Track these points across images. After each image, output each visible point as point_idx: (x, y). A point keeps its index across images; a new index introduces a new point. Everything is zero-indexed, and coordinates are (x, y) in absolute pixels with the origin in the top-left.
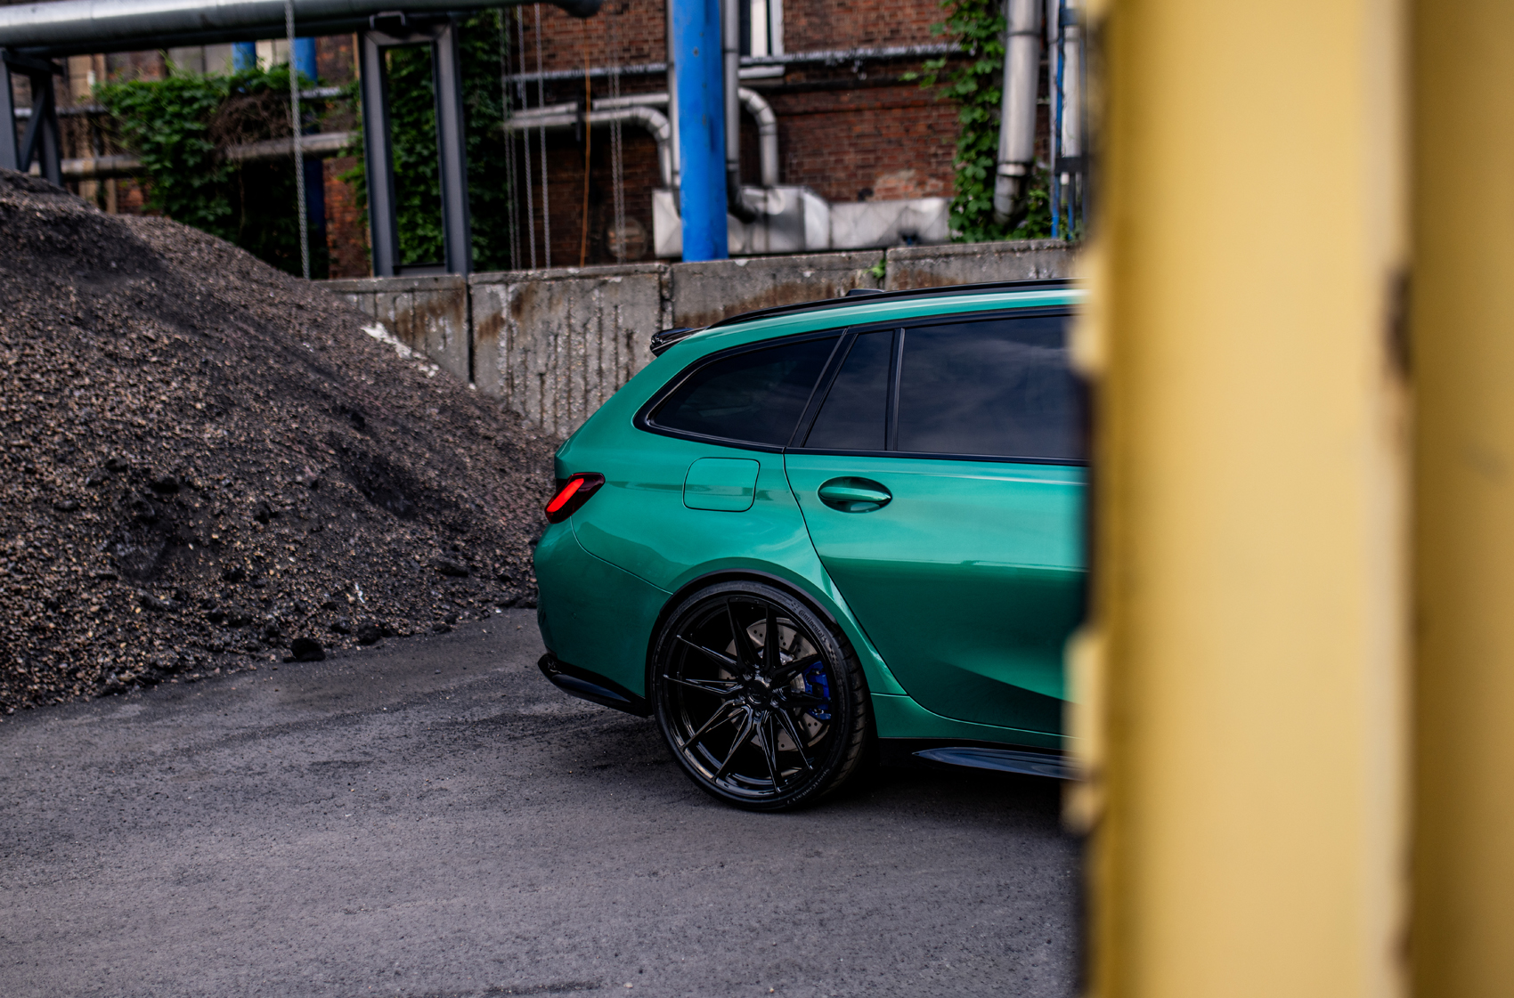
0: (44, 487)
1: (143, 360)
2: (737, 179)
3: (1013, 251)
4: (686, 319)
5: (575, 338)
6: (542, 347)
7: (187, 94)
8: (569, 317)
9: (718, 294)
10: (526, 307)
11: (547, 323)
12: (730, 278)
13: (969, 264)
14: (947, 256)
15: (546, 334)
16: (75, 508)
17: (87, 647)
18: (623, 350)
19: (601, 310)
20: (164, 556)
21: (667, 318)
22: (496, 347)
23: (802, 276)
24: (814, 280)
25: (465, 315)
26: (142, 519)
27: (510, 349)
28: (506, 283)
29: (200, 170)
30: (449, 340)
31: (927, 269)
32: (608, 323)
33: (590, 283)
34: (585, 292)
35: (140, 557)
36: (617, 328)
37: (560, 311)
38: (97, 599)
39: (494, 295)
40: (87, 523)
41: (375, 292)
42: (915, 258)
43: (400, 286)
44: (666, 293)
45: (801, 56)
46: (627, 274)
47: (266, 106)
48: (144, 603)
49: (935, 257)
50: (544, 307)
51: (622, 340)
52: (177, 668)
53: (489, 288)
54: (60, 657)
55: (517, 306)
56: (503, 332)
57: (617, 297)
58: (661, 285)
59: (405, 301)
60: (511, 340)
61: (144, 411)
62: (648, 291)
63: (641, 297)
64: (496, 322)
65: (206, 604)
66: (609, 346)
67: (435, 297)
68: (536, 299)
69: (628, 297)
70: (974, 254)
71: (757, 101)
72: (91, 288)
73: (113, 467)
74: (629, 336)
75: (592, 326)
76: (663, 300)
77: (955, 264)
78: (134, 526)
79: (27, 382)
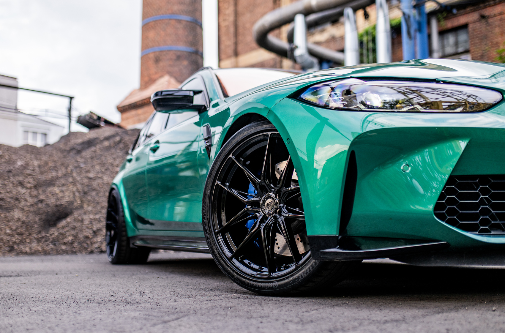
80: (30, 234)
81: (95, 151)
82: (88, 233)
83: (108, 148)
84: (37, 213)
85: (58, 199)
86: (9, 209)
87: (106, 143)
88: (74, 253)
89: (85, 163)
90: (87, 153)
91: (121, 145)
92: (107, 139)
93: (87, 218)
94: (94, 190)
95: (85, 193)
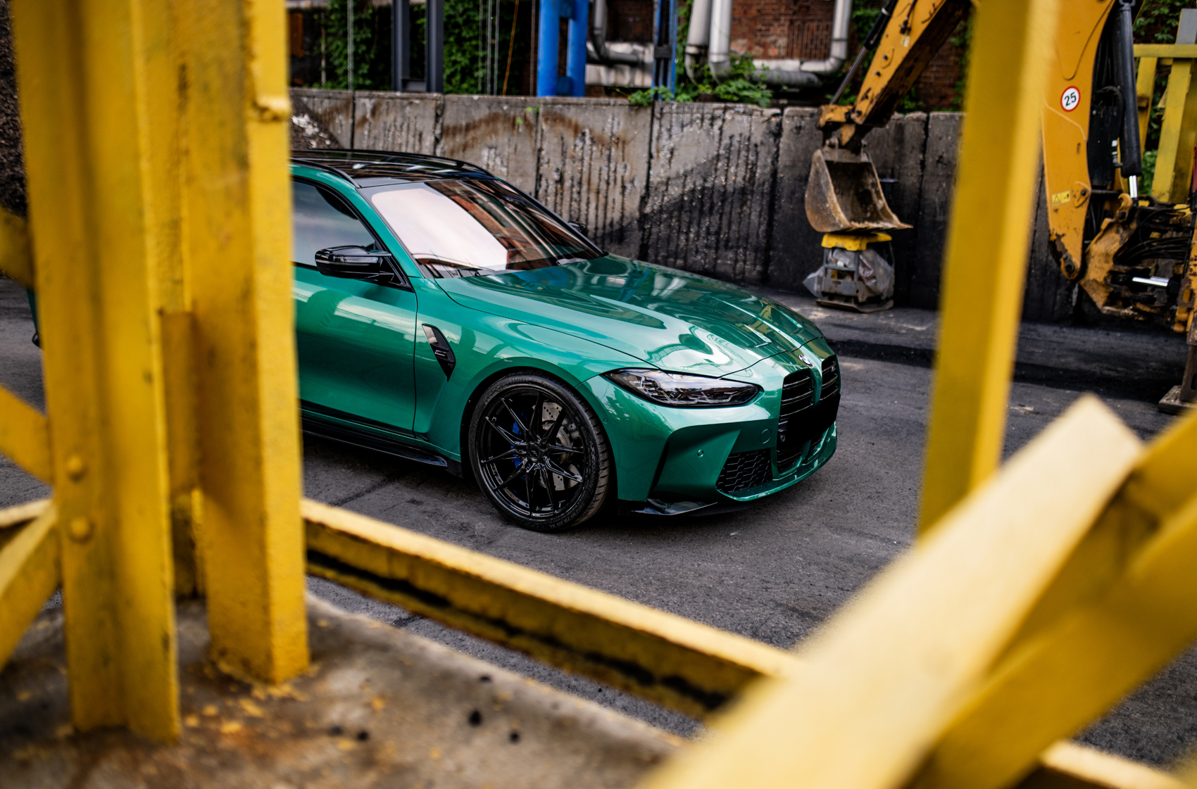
2: (601, 39)
3: (601, 105)
4: (448, 128)
5: (397, 133)
6: (382, 137)
8: (395, 121)
9: (463, 115)
10: (377, 113)
11: (385, 123)
12: (470, 106)
13: (579, 110)
14: (569, 104)
15: (385, 129)
18: (417, 143)
19: (409, 118)
21: (439, 126)
22: (363, 134)
23: (502, 109)
24: (508, 112)
25: (350, 115)
27: (369, 136)
28: (370, 97)
30: (344, 128)
31: (558, 112)
32: (412, 127)
33: (405, 102)
34: (403, 107)
36: (416, 130)
37: (391, 117)
39: (364, 105)
41: (314, 97)
42: (554, 104)
43: (324, 95)
44: (439, 112)
46: (422, 99)
49: (564, 104)
50: (385, 113)
51: (417, 137)
53: (363, 100)
55: (374, 112)
56: (367, 126)
57: (417, 112)
58: (437, 108)
59: (326, 103)
60: (370, 131)
62: (430, 111)
63: (427, 113)
64: (364, 120)
66: (411, 140)
67: (339, 103)
68: (382, 109)
69: (421, 113)
70: (582, 104)
74: (421, 135)
75: (405, 127)
76: (437, 117)
77: (573, 109)
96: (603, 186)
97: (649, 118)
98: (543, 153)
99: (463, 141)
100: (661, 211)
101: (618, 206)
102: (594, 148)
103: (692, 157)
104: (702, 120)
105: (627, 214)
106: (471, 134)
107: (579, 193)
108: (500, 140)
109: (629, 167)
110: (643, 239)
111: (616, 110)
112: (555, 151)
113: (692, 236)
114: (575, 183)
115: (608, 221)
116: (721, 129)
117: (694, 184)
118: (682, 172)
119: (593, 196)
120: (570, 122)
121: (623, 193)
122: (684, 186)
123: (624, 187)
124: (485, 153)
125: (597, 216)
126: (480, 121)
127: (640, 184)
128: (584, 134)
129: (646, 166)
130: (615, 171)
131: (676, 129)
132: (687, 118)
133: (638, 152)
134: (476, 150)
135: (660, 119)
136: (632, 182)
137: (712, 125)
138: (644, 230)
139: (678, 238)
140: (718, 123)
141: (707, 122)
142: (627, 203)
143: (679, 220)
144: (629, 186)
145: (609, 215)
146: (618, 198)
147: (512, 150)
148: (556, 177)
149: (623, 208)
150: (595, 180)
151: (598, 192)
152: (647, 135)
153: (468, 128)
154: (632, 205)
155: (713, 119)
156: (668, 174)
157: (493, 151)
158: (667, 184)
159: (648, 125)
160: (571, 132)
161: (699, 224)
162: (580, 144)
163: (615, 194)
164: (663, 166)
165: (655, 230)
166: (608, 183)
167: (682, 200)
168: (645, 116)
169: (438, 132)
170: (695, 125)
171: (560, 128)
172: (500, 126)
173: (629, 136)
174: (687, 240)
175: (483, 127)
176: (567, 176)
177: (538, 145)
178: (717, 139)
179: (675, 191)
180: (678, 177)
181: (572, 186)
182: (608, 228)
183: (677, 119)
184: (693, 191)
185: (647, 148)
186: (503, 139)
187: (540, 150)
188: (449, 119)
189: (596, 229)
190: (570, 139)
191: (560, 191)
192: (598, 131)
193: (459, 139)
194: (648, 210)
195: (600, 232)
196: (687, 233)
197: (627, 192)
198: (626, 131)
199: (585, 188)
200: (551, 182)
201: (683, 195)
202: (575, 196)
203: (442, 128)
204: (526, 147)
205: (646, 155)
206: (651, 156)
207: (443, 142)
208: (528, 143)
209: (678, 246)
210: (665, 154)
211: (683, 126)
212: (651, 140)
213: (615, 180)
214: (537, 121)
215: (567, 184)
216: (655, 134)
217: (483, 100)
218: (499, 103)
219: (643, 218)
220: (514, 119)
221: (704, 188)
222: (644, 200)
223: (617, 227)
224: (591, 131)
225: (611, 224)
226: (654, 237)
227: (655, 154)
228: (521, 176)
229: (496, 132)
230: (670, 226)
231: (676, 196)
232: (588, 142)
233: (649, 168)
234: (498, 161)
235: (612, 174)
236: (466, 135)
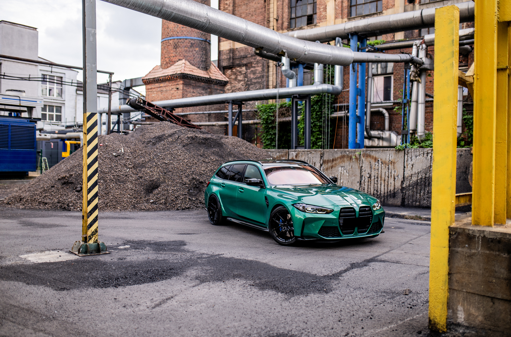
0: (182, 180)
1: (209, 162)
2: (369, 130)
4: (325, 161)
7: (271, 107)
9: (331, 156)
12: (334, 153)
16: (185, 184)
17: (178, 204)
19: (310, 158)
20: (198, 193)
21: (322, 160)
23: (346, 153)
24: (348, 154)
26: (196, 187)
28: (295, 151)
29: (271, 123)
31: (368, 153)
32: (311, 161)
33: (309, 152)
34: (308, 154)
35: (194, 193)
36: (313, 162)
37: (303, 158)
38: (182, 197)
39: (293, 154)
40: (186, 186)
45: (395, 101)
46: (315, 151)
47: (286, 110)
48: (189, 199)
50: (301, 157)
52: (188, 208)
53: (292, 152)
54: (174, 204)
55: (296, 156)
57: (313, 156)
58: (321, 154)
59: (278, 154)
61: (204, 171)
62: (319, 155)
63: (317, 156)
64: (293, 159)
65: (200, 200)
67: (283, 153)
68: (299, 155)
71: (384, 111)
72: (206, 150)
73: (193, 178)
74: (315, 164)
75: (309, 161)
76: (321, 157)
78: (194, 188)
79: (187, 165)
80: (141, 198)
81: (164, 145)
82: (173, 198)
83: (172, 143)
84: (141, 184)
85: (150, 177)
86: (124, 182)
87: (170, 139)
88: (168, 210)
89: (160, 152)
90: (159, 145)
91: (179, 141)
92: (170, 136)
93: (171, 189)
94: (170, 171)
95: (165, 173)
96: (387, 178)
97: (403, 154)
98: (363, 168)
99: (331, 165)
100: (409, 186)
101: (393, 185)
102: (383, 165)
103: (421, 167)
104: (424, 154)
105: (396, 187)
106: (334, 162)
107: (377, 181)
108: (346, 164)
109: (396, 171)
110: (403, 196)
111: (390, 152)
112: (367, 167)
113: (422, 194)
114: (376, 178)
115: (389, 190)
116: (431, 157)
117: (422, 176)
118: (417, 172)
119: (383, 182)
120: (373, 157)
121: (394, 180)
122: (418, 177)
123: (395, 178)
124: (340, 169)
125: (384, 189)
126: (338, 158)
127: (401, 177)
128: (378, 161)
129: (403, 170)
130: (391, 173)
131: (414, 158)
132: (418, 153)
133: (399, 166)
134: (336, 168)
135: (407, 154)
136: (398, 176)
137: (427, 155)
138: (403, 193)
139: (417, 195)
140: (430, 155)
141: (425, 155)
142: (396, 184)
143: (416, 189)
144: (396, 178)
145: (389, 188)
146: (393, 182)
147: (350, 167)
148: (368, 176)
149: (394, 186)
150: (383, 176)
151: (385, 181)
152: (403, 160)
153: (333, 160)
154: (398, 184)
155: (428, 153)
156: (411, 173)
157: (343, 168)
158: (411, 177)
159: (403, 156)
160: (374, 160)
161: (424, 190)
162: (377, 164)
163: (391, 180)
164: (409, 170)
165: (407, 193)
166: (388, 177)
167: (417, 182)
168: (402, 154)
169: (322, 162)
170: (421, 156)
171: (369, 159)
172: (345, 159)
173: (396, 161)
174: (420, 195)
175: (339, 160)
176: (372, 175)
177: (361, 165)
178: (430, 160)
179: (414, 179)
180: (415, 174)
181: (375, 179)
182: (389, 192)
183: (414, 154)
184: (421, 178)
185: (403, 164)
186: (347, 164)
187: (362, 167)
188: (326, 158)
189: (384, 193)
190: (373, 162)
191: (370, 181)
192: (384, 159)
193: (330, 164)
194: (404, 186)
195: (386, 194)
196: (420, 193)
197: (396, 180)
198: (395, 159)
199: (379, 179)
200: (366, 178)
201: (417, 180)
202: (376, 182)
203: (323, 161)
204: (356, 166)
205: (403, 167)
206: (404, 167)
207: (323, 166)
208: (357, 165)
209: (417, 198)
210: (410, 166)
211: (416, 157)
212: (404, 162)
213: (391, 176)
214: (360, 157)
215: (373, 178)
216: (406, 160)
217: (339, 151)
218: (345, 151)
219: (403, 189)
220: (351, 157)
221: (425, 177)
222: (402, 183)
223: (392, 192)
224: (381, 160)
225: (390, 191)
226: (407, 195)
227: (406, 166)
228: (354, 176)
229: (344, 162)
230: (413, 191)
231: (415, 180)
232: (380, 163)
233: (404, 171)
234: (345, 171)
235: (390, 174)
236: (332, 163)
